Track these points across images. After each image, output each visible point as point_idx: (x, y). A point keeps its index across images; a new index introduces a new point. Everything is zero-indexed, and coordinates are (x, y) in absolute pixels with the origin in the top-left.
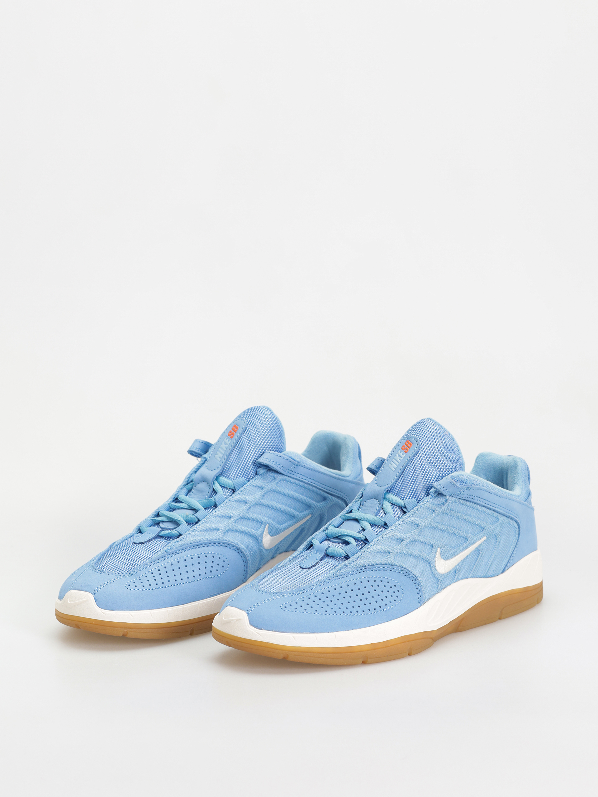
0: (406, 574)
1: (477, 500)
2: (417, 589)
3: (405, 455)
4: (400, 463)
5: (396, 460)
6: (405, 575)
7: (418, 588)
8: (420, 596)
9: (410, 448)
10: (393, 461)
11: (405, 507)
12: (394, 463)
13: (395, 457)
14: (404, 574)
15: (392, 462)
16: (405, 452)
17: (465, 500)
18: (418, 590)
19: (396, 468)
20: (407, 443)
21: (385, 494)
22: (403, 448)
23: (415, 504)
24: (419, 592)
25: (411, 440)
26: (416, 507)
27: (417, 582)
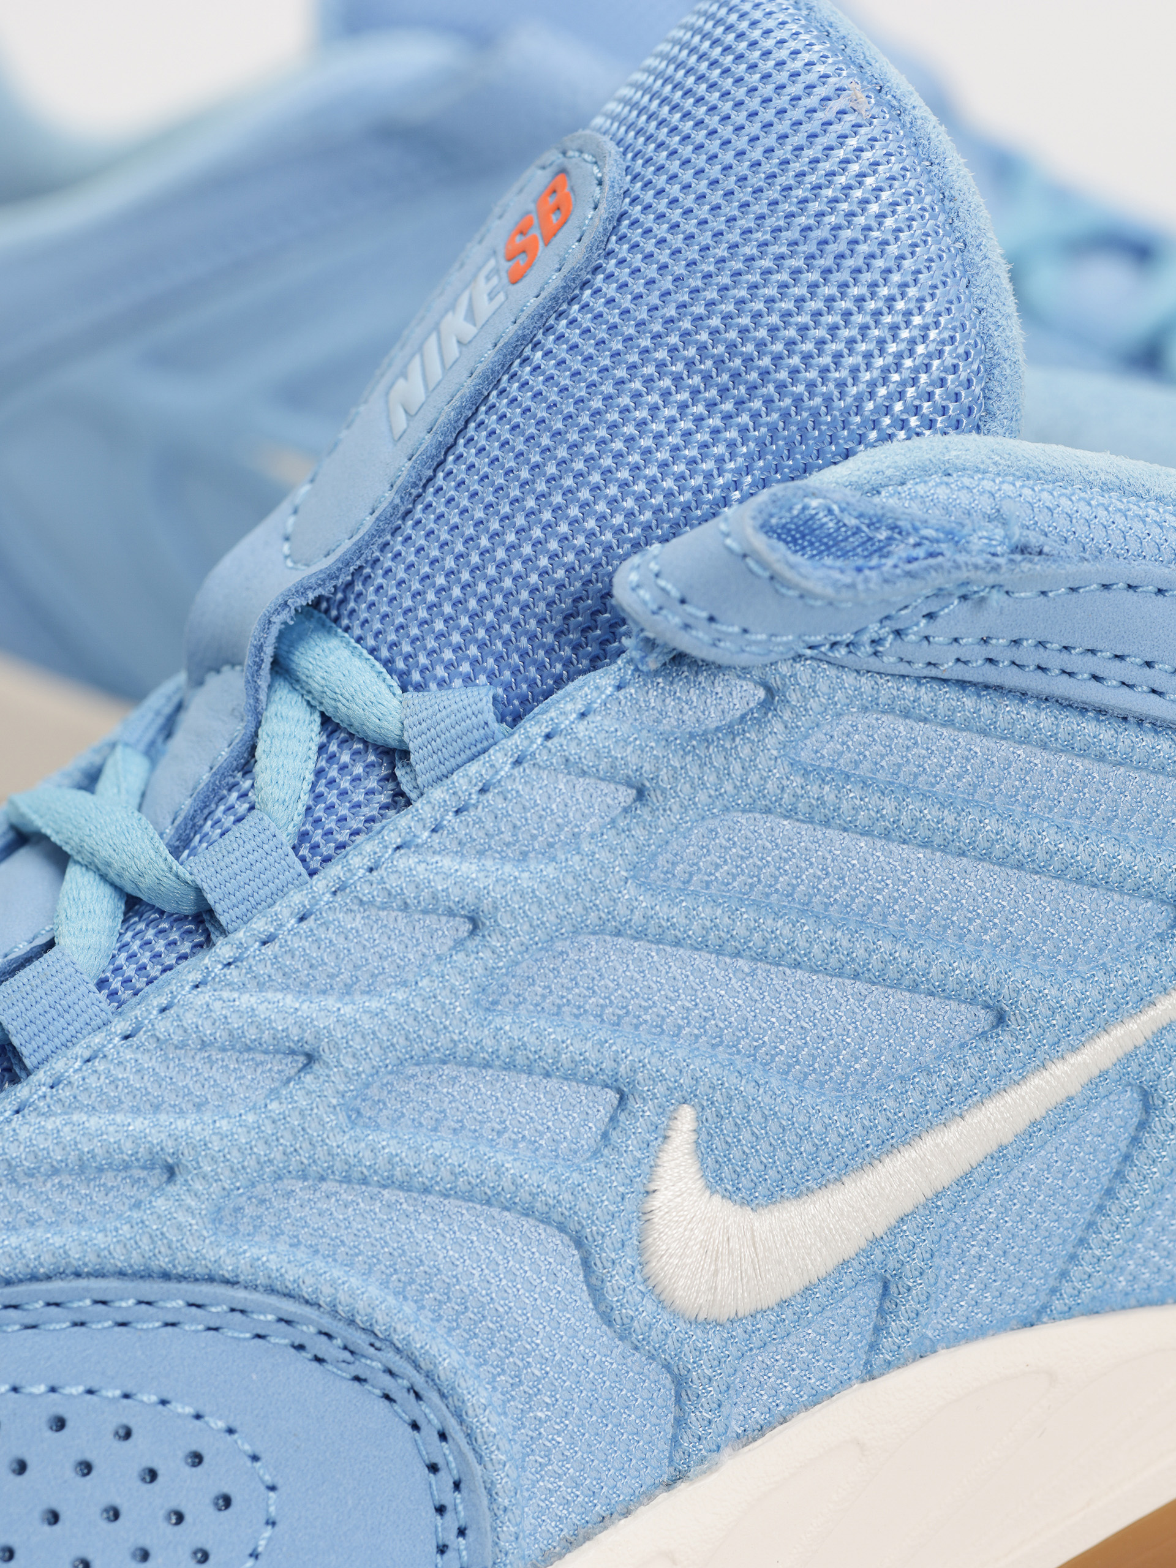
0: (322, 1347)
1: (1095, 678)
2: (433, 1468)
4: (447, 373)
6: (319, 1360)
7: (441, 1463)
8: (462, 1532)
11: (405, 755)
14: (301, 1347)
17: (962, 684)
18: (445, 1479)
21: (288, 639)
23: (477, 735)
24: (448, 1497)
26: (473, 768)
27: (432, 1413)
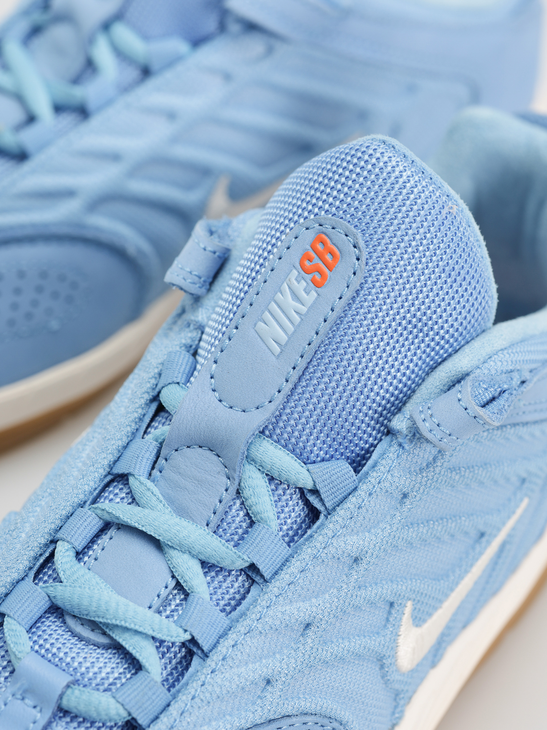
3: (315, 295)
4: (297, 327)
5: (283, 312)
9: (331, 270)
10: (270, 312)
11: (315, 492)
12: (276, 320)
13: (279, 294)
15: (267, 313)
16: (317, 284)
19: (283, 343)
20: (320, 247)
22: (307, 263)
23: (349, 481)
25: (333, 237)
